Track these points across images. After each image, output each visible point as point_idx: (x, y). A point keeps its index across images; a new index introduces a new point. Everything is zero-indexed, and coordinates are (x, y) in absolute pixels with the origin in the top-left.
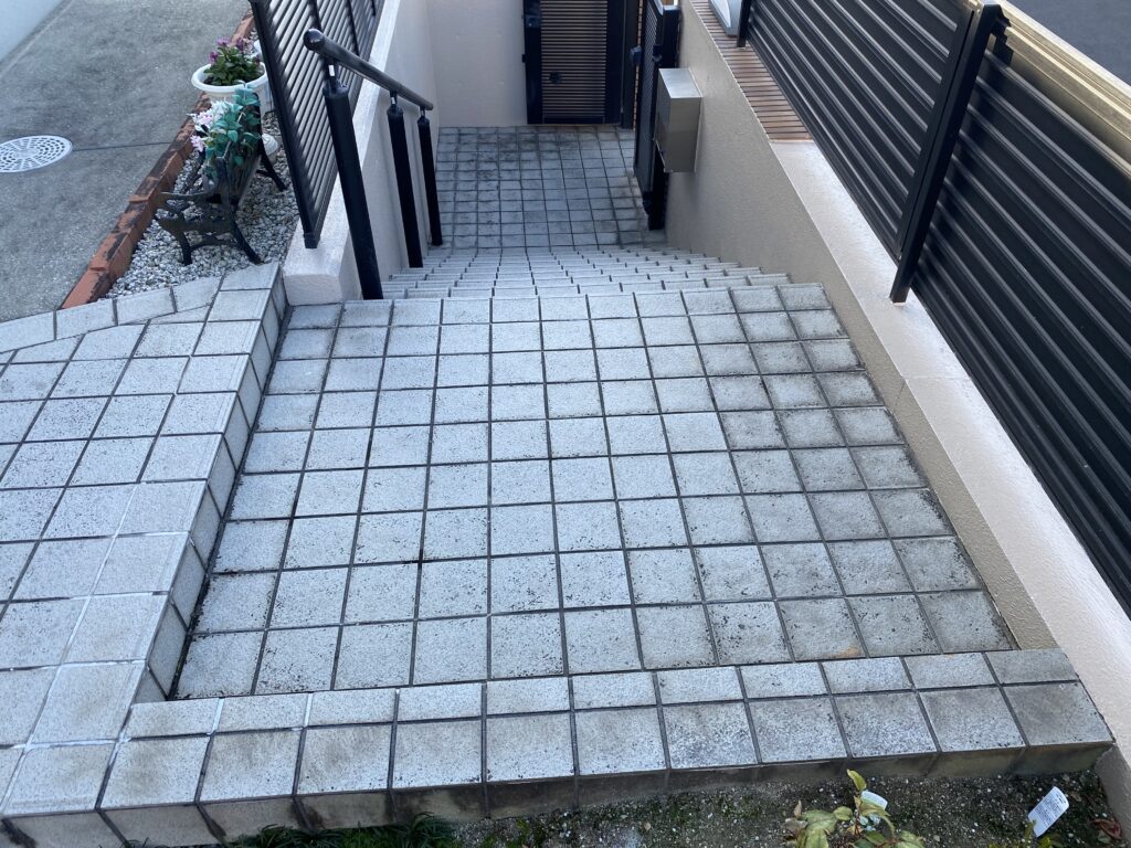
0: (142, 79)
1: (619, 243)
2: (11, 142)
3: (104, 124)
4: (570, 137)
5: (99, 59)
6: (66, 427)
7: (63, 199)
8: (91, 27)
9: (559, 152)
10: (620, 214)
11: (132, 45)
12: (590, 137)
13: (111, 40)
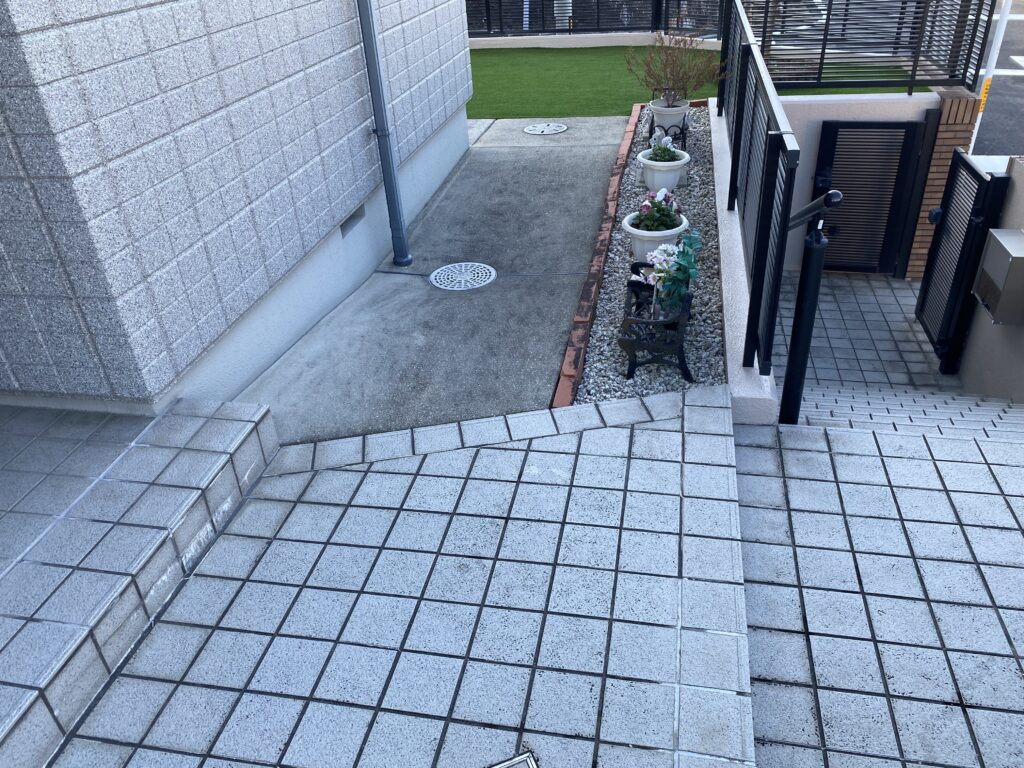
0: (537, 221)
1: (912, 383)
2: (449, 266)
3: (517, 256)
4: (843, 282)
5: (501, 204)
6: (595, 514)
7: (512, 315)
8: (486, 180)
9: (834, 296)
10: (907, 356)
11: (522, 195)
12: (862, 284)
13: (506, 190)
